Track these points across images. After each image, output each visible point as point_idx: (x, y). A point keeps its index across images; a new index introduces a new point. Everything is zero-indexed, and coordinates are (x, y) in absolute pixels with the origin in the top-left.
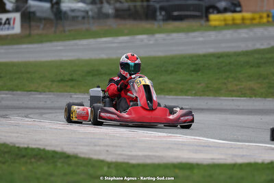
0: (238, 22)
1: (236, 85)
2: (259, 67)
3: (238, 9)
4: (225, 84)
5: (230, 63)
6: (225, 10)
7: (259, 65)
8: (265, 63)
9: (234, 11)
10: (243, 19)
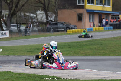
0: (77, 32)
1: (83, 52)
2: (90, 46)
3: (76, 28)
4: (80, 51)
5: (80, 45)
6: (72, 28)
7: (90, 45)
8: (92, 45)
9: (75, 29)
10: (78, 31)
